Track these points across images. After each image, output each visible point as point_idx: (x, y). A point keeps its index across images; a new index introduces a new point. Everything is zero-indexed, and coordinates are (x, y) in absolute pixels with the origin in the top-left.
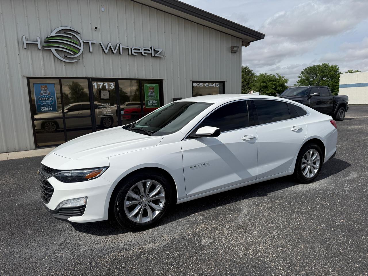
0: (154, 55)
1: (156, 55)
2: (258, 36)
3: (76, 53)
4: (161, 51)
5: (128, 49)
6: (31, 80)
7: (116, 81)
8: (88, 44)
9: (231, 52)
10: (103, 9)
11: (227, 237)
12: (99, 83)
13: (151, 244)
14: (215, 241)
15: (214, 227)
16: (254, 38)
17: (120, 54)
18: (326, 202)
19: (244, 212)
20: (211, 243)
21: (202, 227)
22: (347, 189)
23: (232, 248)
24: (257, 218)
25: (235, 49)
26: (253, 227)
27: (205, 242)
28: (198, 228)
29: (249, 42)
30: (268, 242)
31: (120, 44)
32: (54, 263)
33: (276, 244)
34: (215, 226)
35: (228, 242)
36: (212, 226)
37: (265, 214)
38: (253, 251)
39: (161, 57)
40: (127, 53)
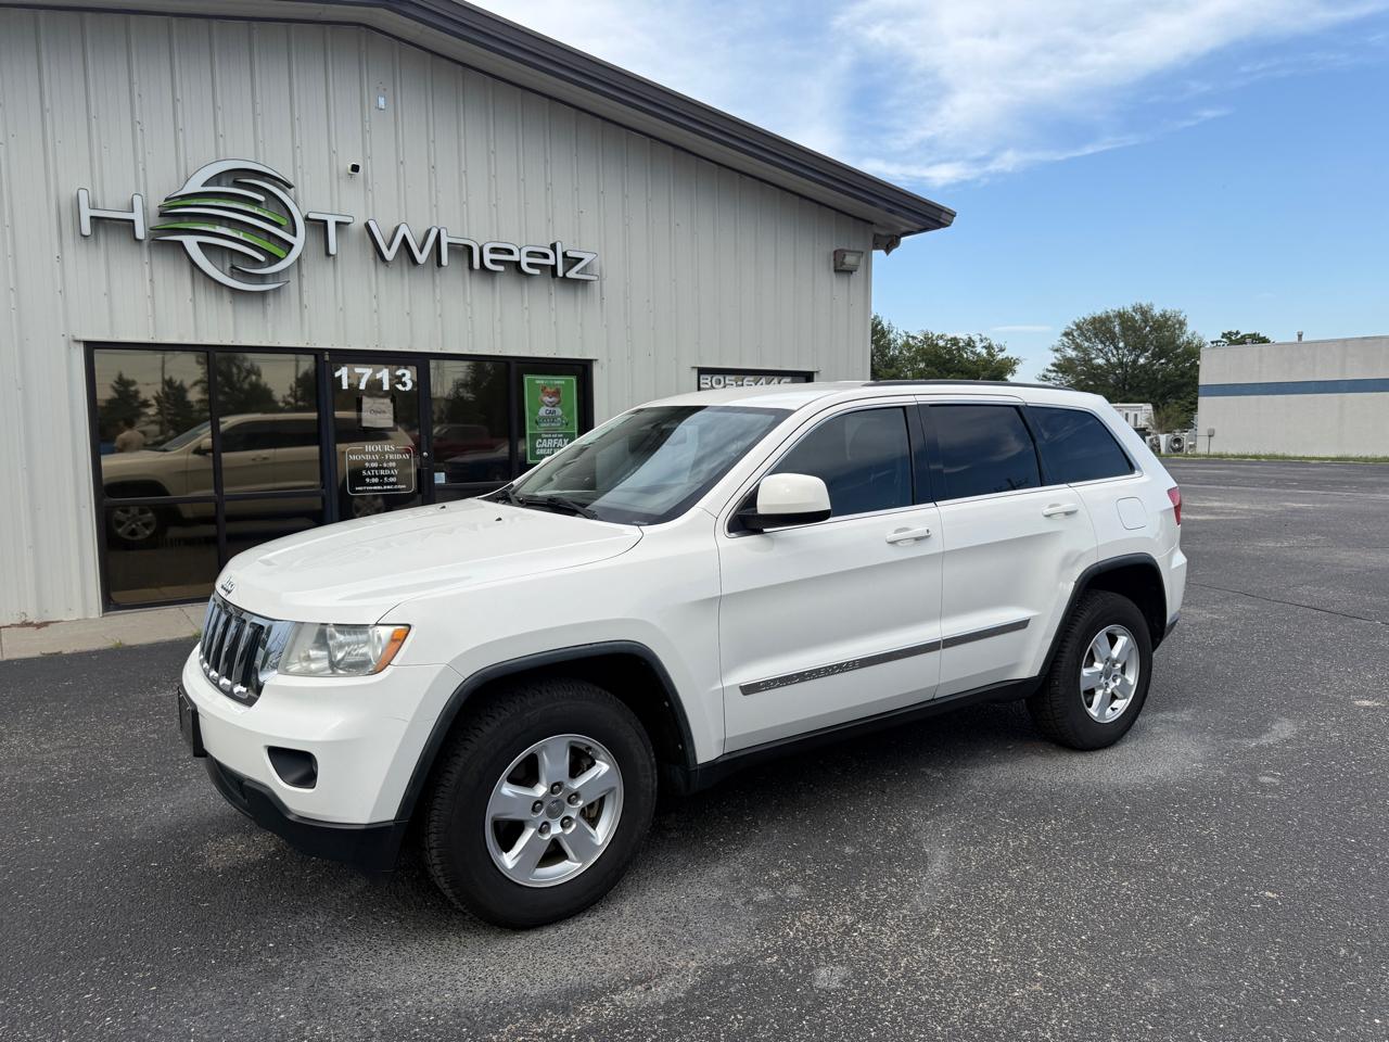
0: (564, 275)
1: (571, 274)
2: (930, 216)
3: (276, 256)
4: (588, 258)
5: (469, 249)
6: (99, 355)
7: (420, 361)
8: (323, 224)
9: (836, 271)
10: (382, 102)
11: (896, 958)
12: (358, 370)
13: (639, 988)
14: (859, 975)
15: (844, 924)
16: (916, 221)
17: (439, 264)
18: (1206, 827)
19: (938, 866)
20: (845, 981)
21: (804, 925)
22: (1268, 779)
23: (924, 998)
24: (986, 889)
25: (850, 259)
26: (977, 921)
28: (791, 929)
29: (898, 234)
30: (1039, 974)
31: (439, 233)
33: (1067, 981)
34: (849, 919)
35: (903, 977)
36: (837, 921)
37: (1013, 874)
38: (992, 1006)
39: (587, 281)
40: (466, 265)
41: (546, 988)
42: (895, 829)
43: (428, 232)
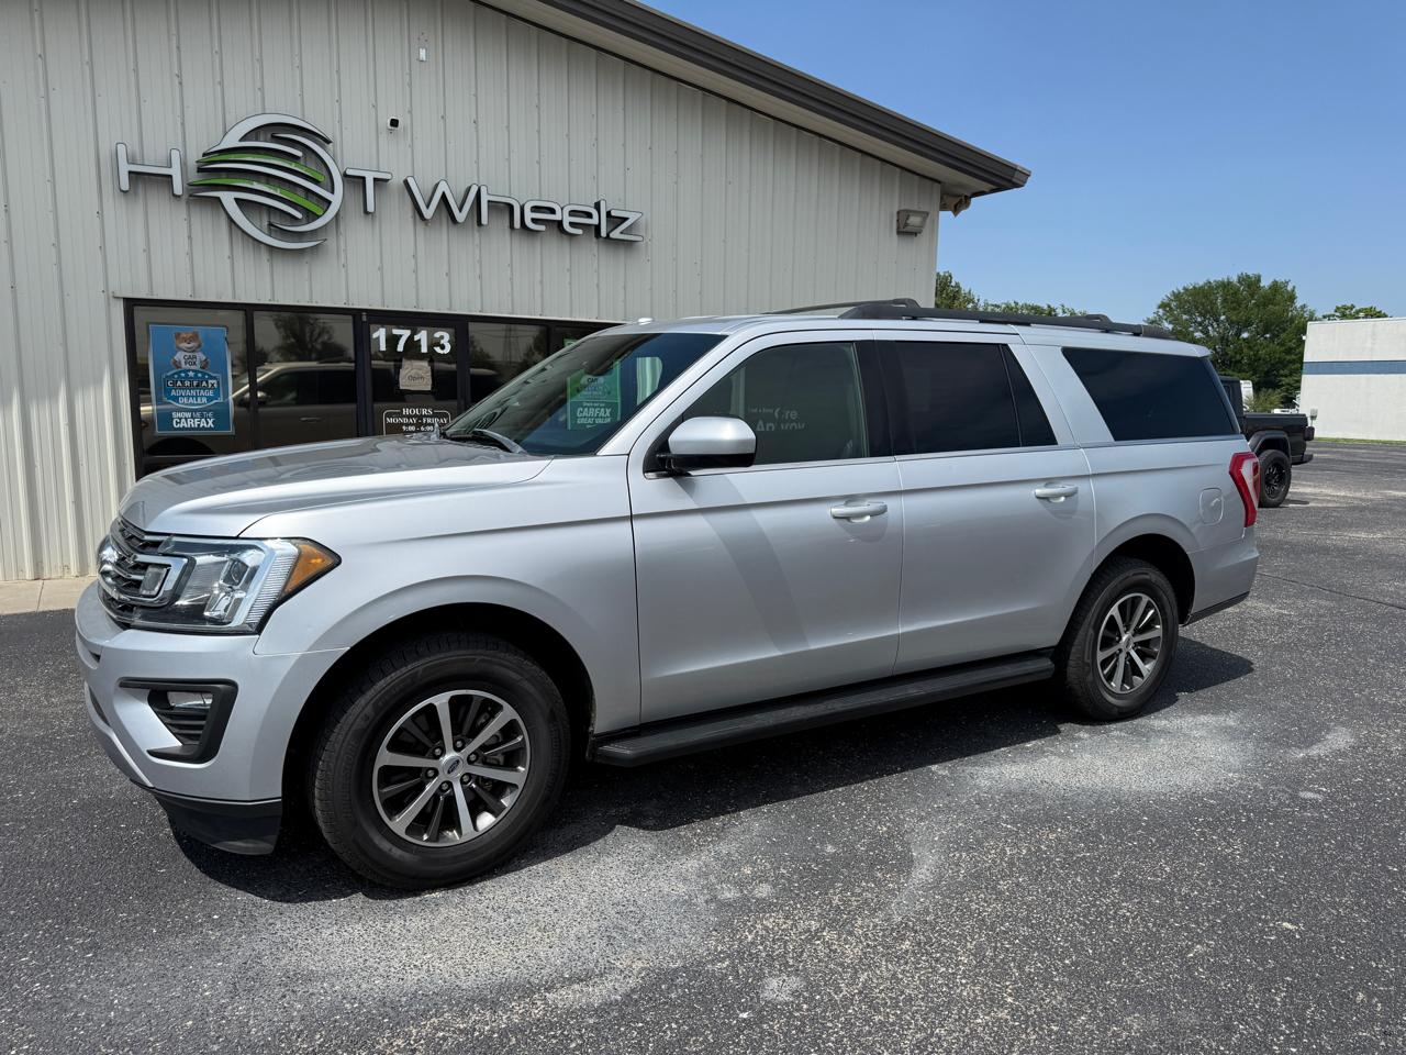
0: (608, 235)
1: (615, 234)
2: (1002, 177)
3: (313, 213)
4: (633, 217)
5: (511, 207)
6: (139, 312)
7: (458, 323)
8: (361, 181)
9: (899, 233)
10: (423, 54)
11: (856, 972)
12: (396, 332)
13: (576, 987)
14: (812, 987)
15: (809, 930)
16: (989, 181)
17: (479, 223)
18: (1229, 845)
19: (922, 874)
20: (795, 994)
21: (766, 928)
22: (1310, 795)
23: (877, 1018)
24: (971, 901)
25: (914, 220)
26: (952, 936)
27: (777, 988)
28: (750, 932)
29: (969, 195)
30: (1010, 1000)
31: (479, 191)
32: (216, 1048)
33: (1039, 1010)
34: (814, 925)
35: (860, 993)
36: (802, 925)
37: (1003, 886)
38: (950, 1032)
39: (631, 241)
40: (507, 224)
41: (480, 981)
42: (885, 829)
43: (468, 190)
